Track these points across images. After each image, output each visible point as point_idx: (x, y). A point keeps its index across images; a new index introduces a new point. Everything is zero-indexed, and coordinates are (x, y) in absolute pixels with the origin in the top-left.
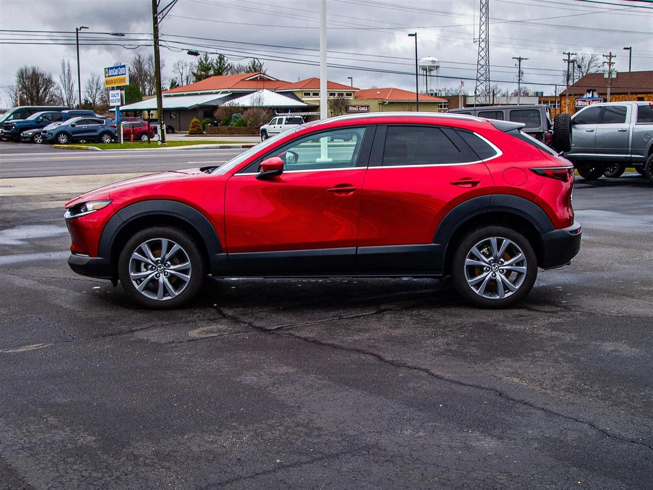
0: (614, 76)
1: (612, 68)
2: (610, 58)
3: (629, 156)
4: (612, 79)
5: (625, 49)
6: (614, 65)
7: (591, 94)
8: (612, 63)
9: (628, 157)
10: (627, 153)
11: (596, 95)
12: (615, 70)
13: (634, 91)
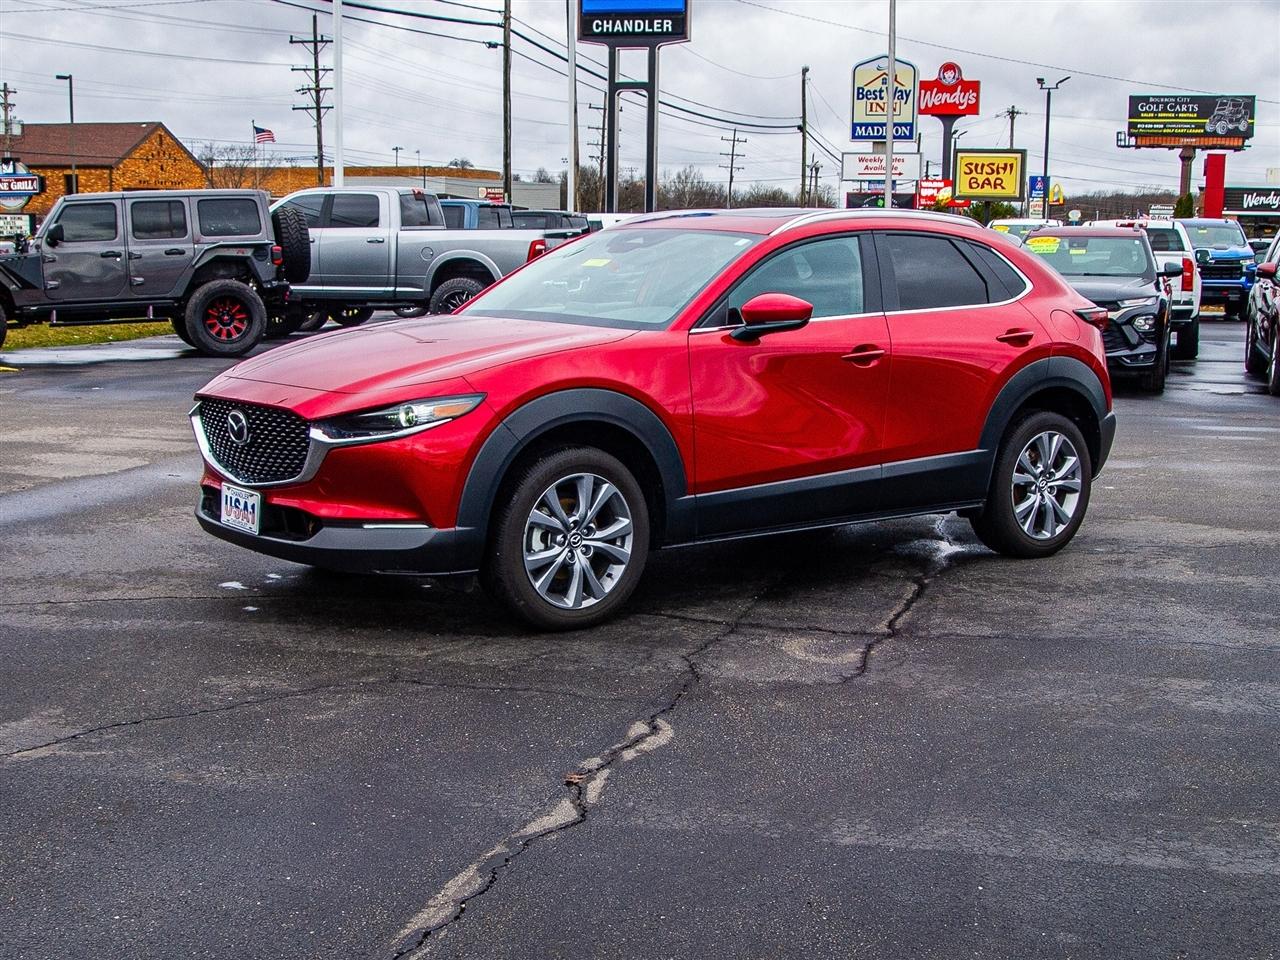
0: (17, 130)
1: (11, 114)
2: (6, 95)
3: (392, 289)
4: (13, 138)
5: (58, 77)
6: (14, 108)
7: (11, 167)
8: (10, 105)
9: (388, 291)
10: (387, 284)
11: (22, 170)
12: (18, 119)
13: (85, 162)
